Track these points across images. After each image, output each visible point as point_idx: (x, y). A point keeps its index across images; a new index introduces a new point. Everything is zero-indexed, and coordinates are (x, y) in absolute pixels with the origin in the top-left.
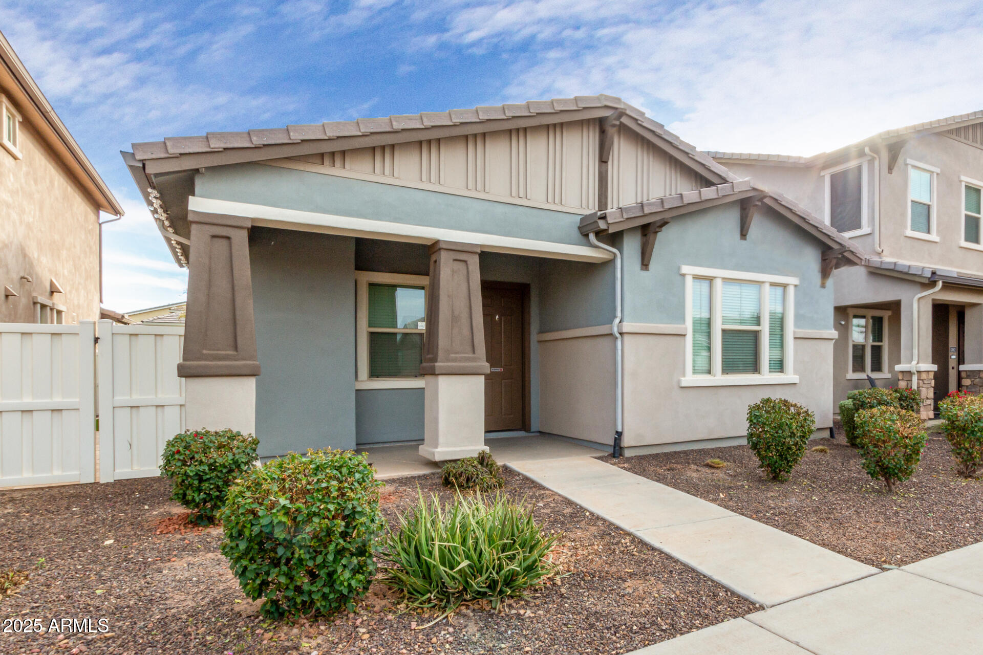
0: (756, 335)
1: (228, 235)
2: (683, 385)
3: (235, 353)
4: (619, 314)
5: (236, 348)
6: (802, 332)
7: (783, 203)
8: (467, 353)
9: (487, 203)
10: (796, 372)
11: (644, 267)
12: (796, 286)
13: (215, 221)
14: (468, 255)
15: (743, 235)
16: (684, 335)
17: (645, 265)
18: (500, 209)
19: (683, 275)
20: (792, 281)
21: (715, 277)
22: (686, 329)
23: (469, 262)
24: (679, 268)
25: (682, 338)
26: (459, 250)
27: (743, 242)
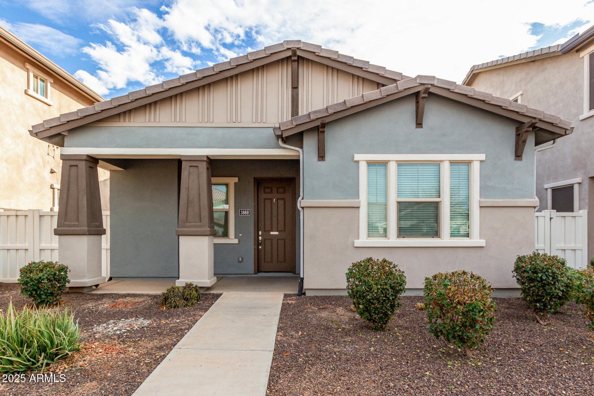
0: (436, 206)
1: (76, 164)
2: (355, 245)
3: (78, 223)
4: (301, 194)
5: (78, 220)
6: (489, 201)
7: (456, 91)
8: (196, 223)
9: (212, 129)
10: (481, 237)
11: (321, 158)
12: (481, 161)
13: (71, 158)
14: (198, 162)
15: (419, 124)
16: (359, 207)
17: (321, 157)
18: (220, 131)
19: (358, 162)
20: (477, 157)
21: (389, 161)
22: (359, 202)
23: (199, 167)
24: (353, 157)
25: (356, 209)
26: (194, 160)
27: (419, 130)
